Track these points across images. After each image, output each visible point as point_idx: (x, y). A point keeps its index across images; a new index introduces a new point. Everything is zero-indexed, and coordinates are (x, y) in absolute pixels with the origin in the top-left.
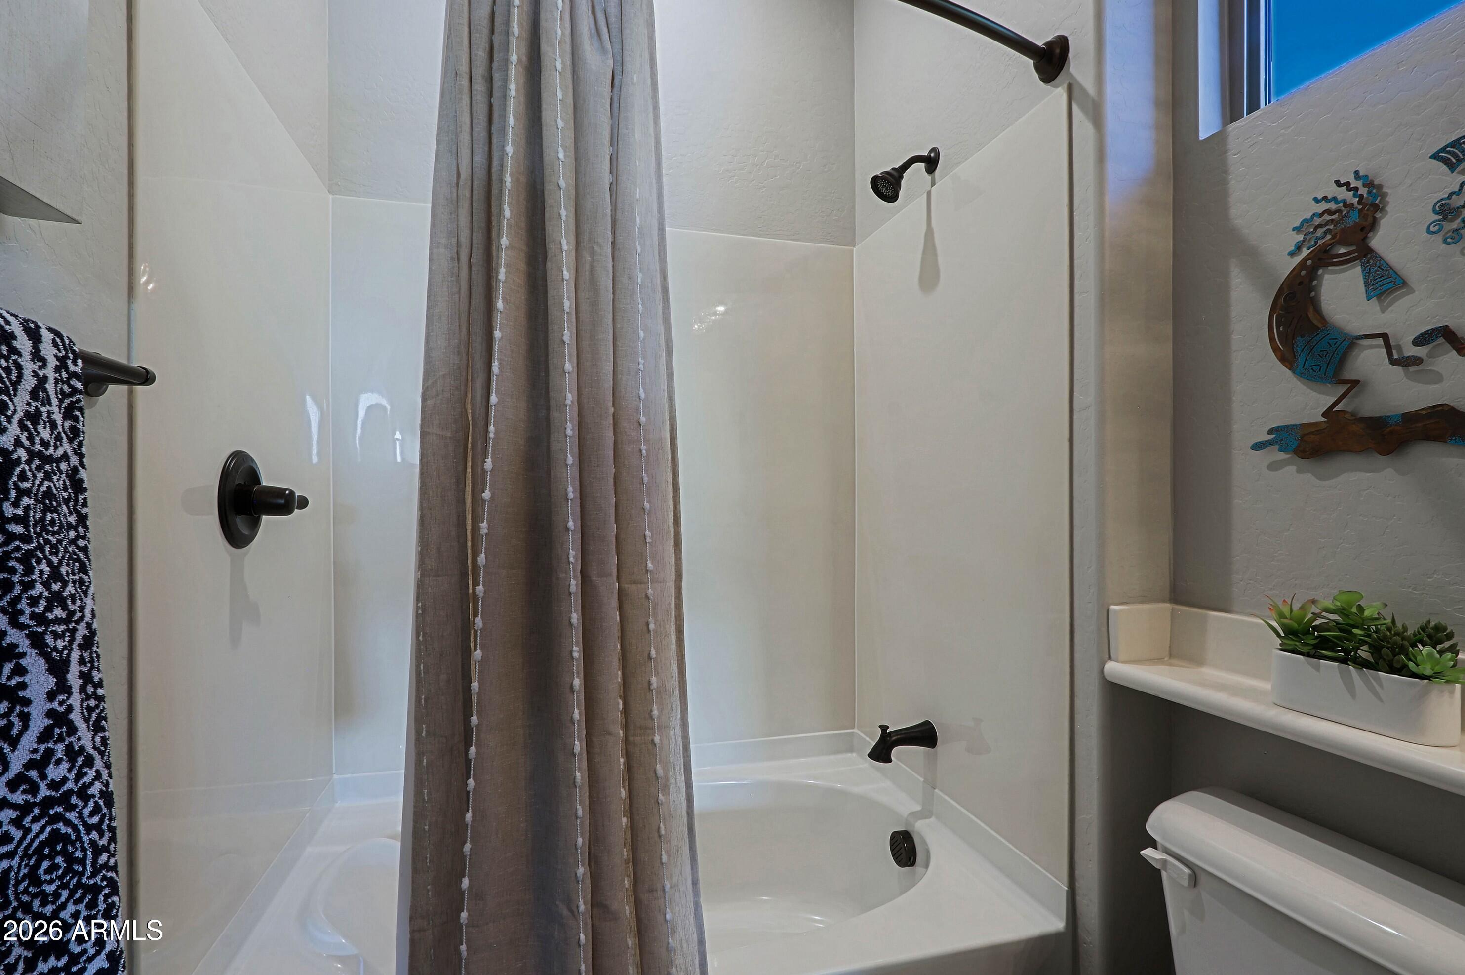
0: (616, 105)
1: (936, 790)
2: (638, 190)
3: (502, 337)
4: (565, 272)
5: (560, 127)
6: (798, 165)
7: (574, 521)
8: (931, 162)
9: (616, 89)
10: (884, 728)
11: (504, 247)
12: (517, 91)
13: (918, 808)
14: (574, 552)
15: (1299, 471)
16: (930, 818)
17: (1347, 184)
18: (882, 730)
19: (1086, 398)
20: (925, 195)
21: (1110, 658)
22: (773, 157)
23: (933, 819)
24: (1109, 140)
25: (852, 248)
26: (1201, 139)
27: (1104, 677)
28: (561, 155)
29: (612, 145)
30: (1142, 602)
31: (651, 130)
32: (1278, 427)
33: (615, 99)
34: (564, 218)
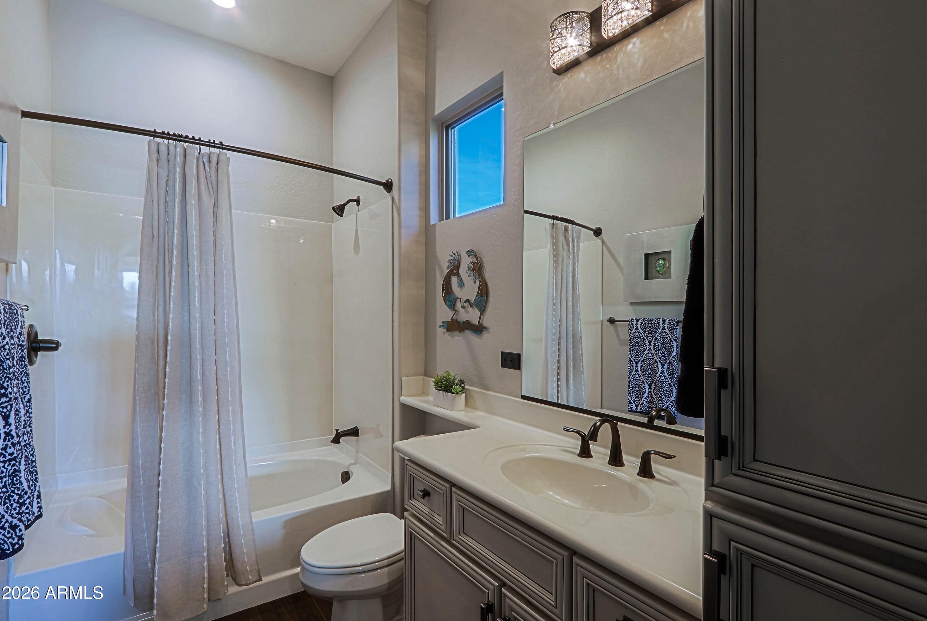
0: (215, 214)
1: (359, 453)
2: (224, 242)
3: (174, 295)
4: (196, 273)
5: (194, 223)
6: (306, 186)
7: (199, 355)
8: (358, 201)
9: (215, 209)
10: (337, 430)
11: (174, 264)
12: (178, 211)
13: (353, 462)
14: (199, 366)
15: (448, 335)
16: (356, 464)
17: (454, 253)
18: (336, 431)
19: (396, 307)
20: (356, 214)
21: (402, 395)
22: (294, 181)
23: (357, 465)
24: (402, 221)
25: (332, 224)
26: (431, 224)
27: (400, 402)
28: (194, 233)
29: (214, 227)
30: (414, 376)
31: (229, 220)
32: (445, 321)
33: (215, 212)
34: (195, 255)
